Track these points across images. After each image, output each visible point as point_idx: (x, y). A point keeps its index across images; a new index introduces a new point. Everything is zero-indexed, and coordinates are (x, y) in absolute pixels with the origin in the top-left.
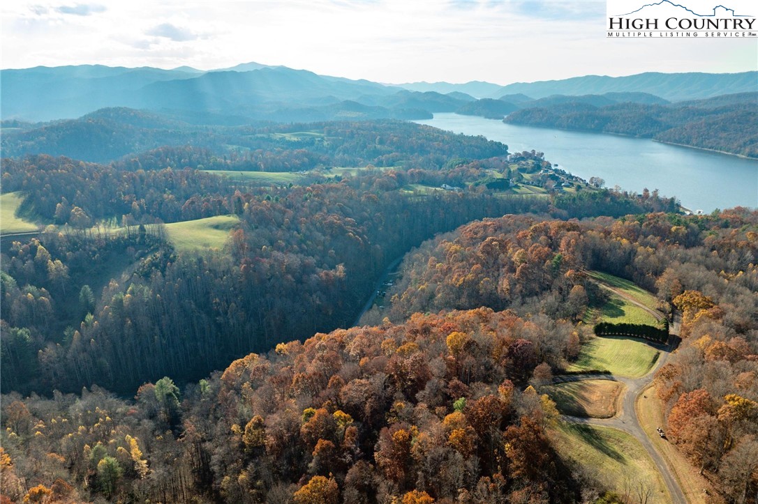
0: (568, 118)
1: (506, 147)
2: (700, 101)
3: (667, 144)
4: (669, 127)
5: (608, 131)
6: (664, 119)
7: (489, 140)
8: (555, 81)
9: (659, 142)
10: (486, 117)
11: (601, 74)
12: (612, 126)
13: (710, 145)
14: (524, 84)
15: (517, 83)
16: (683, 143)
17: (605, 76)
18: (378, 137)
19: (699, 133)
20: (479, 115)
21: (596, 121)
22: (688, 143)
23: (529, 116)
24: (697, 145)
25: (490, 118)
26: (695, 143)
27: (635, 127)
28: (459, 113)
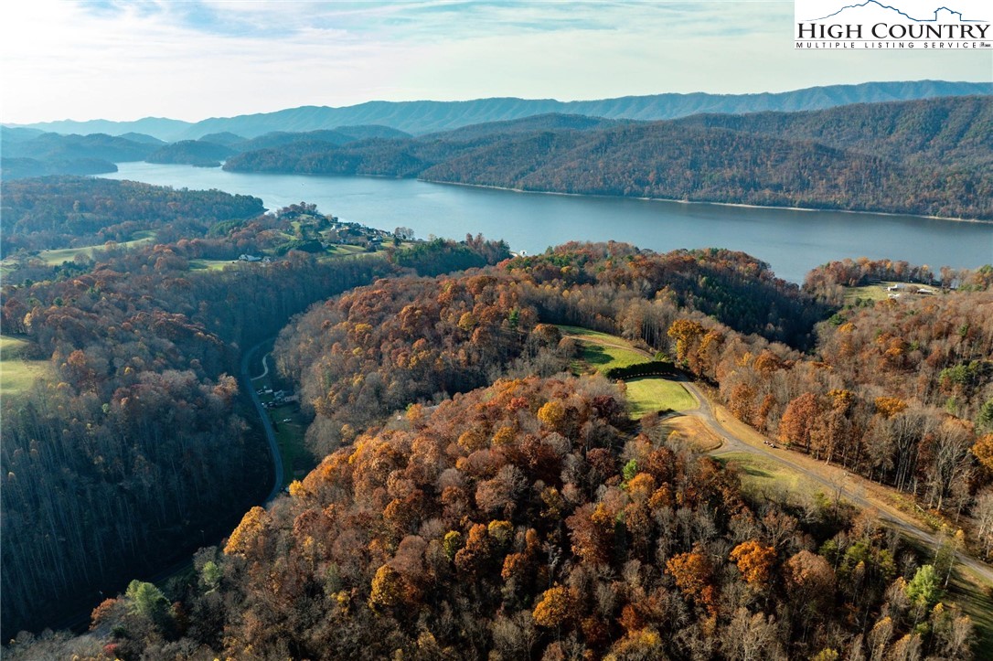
0: (311, 160)
1: (260, 201)
2: (446, 133)
3: (435, 183)
4: (429, 165)
5: (363, 173)
6: (419, 154)
7: (233, 195)
8: (263, 115)
9: (426, 182)
10: (195, 165)
11: (320, 105)
12: (366, 167)
13: (482, 181)
14: (222, 119)
15: (212, 118)
16: (453, 181)
17: (325, 107)
18: (76, 203)
19: (467, 168)
20: (183, 162)
21: (346, 162)
22: (458, 181)
23: (257, 160)
24: (468, 182)
25: (202, 166)
26: (466, 179)
27: (392, 166)
28: (151, 161)
